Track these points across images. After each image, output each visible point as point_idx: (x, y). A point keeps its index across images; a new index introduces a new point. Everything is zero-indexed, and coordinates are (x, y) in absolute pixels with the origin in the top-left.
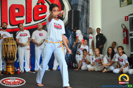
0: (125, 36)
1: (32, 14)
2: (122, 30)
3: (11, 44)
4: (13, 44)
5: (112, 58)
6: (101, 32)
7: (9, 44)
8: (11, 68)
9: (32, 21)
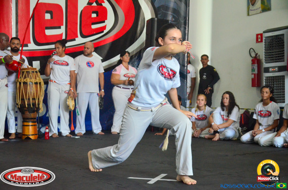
0: (254, 71)
1: (77, 23)
2: (251, 61)
3: (34, 80)
4: (38, 81)
5: (229, 113)
6: (209, 63)
7: (28, 80)
8: (30, 127)
9: (77, 37)
